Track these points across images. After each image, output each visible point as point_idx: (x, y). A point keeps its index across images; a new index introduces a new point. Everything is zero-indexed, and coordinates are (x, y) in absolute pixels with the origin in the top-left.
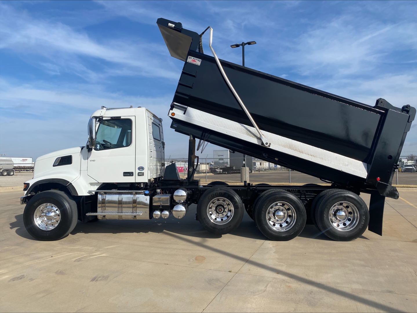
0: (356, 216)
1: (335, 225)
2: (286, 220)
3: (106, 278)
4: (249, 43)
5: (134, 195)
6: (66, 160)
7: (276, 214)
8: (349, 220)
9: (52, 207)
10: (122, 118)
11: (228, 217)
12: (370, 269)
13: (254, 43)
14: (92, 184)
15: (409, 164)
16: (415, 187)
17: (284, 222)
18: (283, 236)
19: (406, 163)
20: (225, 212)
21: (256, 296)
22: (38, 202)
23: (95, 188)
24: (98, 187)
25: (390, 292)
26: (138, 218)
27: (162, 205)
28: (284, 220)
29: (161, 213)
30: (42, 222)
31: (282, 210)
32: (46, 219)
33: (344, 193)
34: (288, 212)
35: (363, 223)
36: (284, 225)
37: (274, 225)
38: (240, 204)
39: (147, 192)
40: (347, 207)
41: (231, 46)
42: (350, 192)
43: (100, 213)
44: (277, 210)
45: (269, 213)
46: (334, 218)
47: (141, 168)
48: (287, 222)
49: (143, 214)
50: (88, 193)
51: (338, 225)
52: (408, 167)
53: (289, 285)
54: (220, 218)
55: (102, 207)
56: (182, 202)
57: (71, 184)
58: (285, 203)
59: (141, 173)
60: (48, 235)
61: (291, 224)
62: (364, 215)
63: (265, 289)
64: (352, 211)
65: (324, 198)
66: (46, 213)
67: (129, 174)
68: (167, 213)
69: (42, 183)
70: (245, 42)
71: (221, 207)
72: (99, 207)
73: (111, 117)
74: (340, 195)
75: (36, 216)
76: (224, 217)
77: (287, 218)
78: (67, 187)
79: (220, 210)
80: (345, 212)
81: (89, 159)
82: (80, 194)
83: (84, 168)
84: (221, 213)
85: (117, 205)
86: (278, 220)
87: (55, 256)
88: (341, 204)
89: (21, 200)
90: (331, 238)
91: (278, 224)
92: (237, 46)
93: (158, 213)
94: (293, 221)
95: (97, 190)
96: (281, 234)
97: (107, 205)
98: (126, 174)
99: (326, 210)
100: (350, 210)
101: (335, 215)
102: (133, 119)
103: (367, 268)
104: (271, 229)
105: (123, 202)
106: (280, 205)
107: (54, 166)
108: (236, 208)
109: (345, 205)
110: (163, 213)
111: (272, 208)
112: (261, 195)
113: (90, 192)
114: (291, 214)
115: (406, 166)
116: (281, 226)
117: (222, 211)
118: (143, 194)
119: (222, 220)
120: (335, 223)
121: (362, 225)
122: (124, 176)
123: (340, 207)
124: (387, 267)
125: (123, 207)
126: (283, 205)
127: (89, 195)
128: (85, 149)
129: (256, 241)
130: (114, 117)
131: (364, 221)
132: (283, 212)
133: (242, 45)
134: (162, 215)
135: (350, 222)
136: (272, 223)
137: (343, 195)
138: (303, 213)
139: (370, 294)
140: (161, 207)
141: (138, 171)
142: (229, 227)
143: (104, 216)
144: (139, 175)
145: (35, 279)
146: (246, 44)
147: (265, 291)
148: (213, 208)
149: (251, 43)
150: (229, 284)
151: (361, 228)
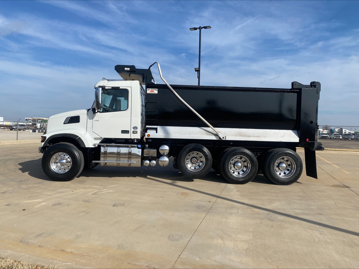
0: (293, 167)
1: (278, 173)
2: (242, 169)
3: (123, 205)
4: (205, 28)
5: (130, 148)
6: (75, 120)
7: (236, 165)
8: (288, 170)
9: (64, 155)
10: (120, 88)
11: (199, 166)
12: (305, 201)
13: (210, 27)
14: (95, 139)
15: (324, 133)
16: (331, 150)
17: (241, 171)
18: (241, 181)
19: (322, 132)
20: (198, 162)
21: (233, 216)
22: (54, 151)
23: (98, 142)
24: (100, 141)
25: (320, 214)
26: (132, 165)
27: (151, 156)
28: (241, 169)
29: (150, 162)
30: (56, 167)
31: (240, 162)
32: (59, 165)
33: (286, 151)
34: (244, 164)
35: (298, 173)
36: (241, 173)
37: (234, 173)
38: (210, 157)
39: (139, 146)
40: (287, 161)
41: (190, 29)
42: (290, 150)
43: (102, 161)
44: (236, 162)
45: (230, 164)
46: (277, 169)
47: (135, 128)
48: (243, 171)
49: (136, 162)
50: (93, 145)
51: (280, 174)
52: (324, 135)
53: (253, 210)
54: (194, 167)
55: (104, 157)
56: (166, 154)
57: (80, 138)
58: (243, 157)
59: (135, 132)
60: (62, 177)
61: (247, 171)
62: (299, 167)
63: (238, 212)
64: (290, 164)
65: (272, 153)
66: (59, 160)
67: (126, 132)
68: (154, 162)
69: (56, 137)
70: (202, 27)
71: (195, 159)
72: (102, 157)
73: (112, 87)
74: (283, 152)
75: (52, 162)
76: (197, 166)
77: (243, 168)
78: (77, 141)
79: (194, 161)
80: (285, 164)
81: (94, 119)
82: (87, 146)
83: (90, 125)
84: (195, 163)
85: (116, 156)
86: (236, 169)
87: (75, 191)
88: (283, 158)
89: (40, 150)
90: (275, 183)
91: (236, 172)
92: (195, 29)
93: (148, 162)
94: (248, 169)
95: (100, 143)
96: (240, 179)
97: (108, 155)
98: (123, 132)
99: (273, 162)
100: (289, 163)
101: (278, 166)
102: (129, 89)
103: (303, 201)
104: (232, 176)
105: (121, 153)
106: (239, 158)
107: (64, 124)
108: (207, 160)
109: (286, 159)
110: (151, 162)
111: (233, 160)
112: (225, 151)
113: (94, 145)
114: (246, 165)
115: (322, 134)
116: (239, 173)
117: (196, 162)
118: (136, 148)
119: (195, 168)
120: (278, 172)
121: (298, 174)
122: (122, 133)
123: (282, 161)
124: (316, 200)
125: (121, 157)
126: (241, 158)
127: (94, 147)
128: (91, 111)
129: (220, 184)
130: (115, 87)
131: (299, 171)
132: (241, 163)
133: (199, 28)
134: (151, 164)
135: (289, 171)
136: (233, 172)
137: (285, 152)
138: (256, 164)
139: (307, 215)
140: (150, 158)
141: (132, 130)
142: (201, 173)
143: (106, 163)
144: (133, 133)
145: (70, 205)
146: (203, 28)
147: (238, 213)
148: (189, 159)
149: (207, 28)
150: (212, 209)
151: (297, 176)
